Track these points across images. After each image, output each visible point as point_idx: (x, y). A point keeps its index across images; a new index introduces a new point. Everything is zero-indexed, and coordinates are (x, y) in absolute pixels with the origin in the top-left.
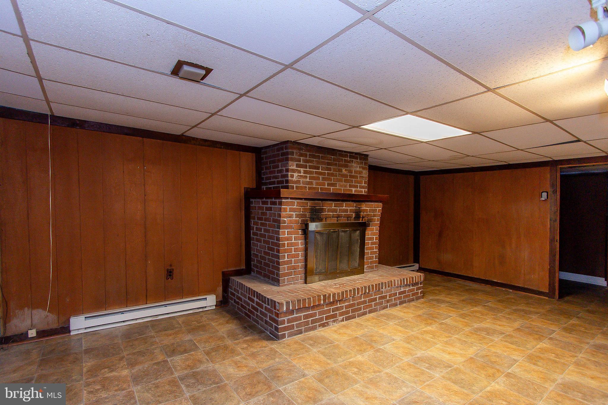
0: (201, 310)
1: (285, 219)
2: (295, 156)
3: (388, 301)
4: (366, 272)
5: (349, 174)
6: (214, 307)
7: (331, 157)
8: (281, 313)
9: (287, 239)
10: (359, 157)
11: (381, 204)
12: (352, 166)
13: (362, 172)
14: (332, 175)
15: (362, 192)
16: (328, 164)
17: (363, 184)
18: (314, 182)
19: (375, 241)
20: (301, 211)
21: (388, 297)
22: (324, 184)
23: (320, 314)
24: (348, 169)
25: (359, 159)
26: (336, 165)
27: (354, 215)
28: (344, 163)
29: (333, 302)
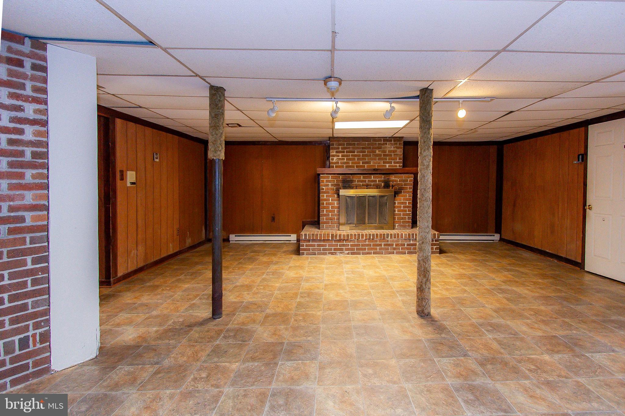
0: (288, 242)
1: (324, 187)
2: (335, 146)
4: (397, 229)
5: (382, 154)
6: (294, 241)
7: (366, 143)
8: (302, 240)
9: (326, 200)
10: (393, 140)
11: (413, 175)
12: (386, 148)
13: (397, 151)
14: (366, 155)
15: (396, 166)
16: (363, 148)
17: (398, 160)
18: (350, 162)
19: (407, 205)
20: (335, 182)
21: (394, 246)
22: (359, 163)
23: (329, 245)
24: (382, 150)
25: (393, 141)
26: (370, 148)
27: (383, 184)
28: (377, 146)
29: (340, 240)
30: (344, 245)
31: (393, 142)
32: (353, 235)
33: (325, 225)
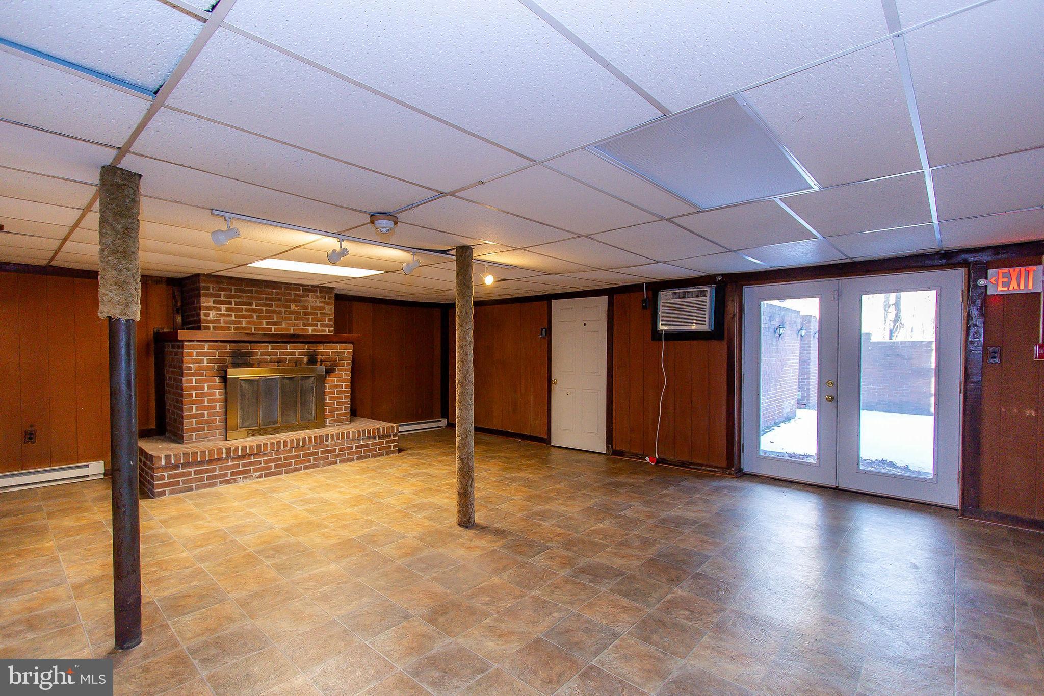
0: (80, 480)
1: (191, 365)
2: (211, 291)
3: (337, 456)
4: (329, 426)
5: (302, 311)
6: (102, 476)
7: (273, 292)
8: (158, 468)
9: (196, 388)
10: (318, 290)
11: (352, 345)
12: (307, 301)
13: (324, 308)
14: (274, 312)
15: (325, 331)
16: (267, 299)
17: (327, 322)
18: (244, 321)
19: (344, 389)
20: (217, 355)
21: (337, 451)
22: (261, 323)
23: (221, 469)
24: (301, 304)
25: (318, 292)
26: (280, 300)
27: (306, 359)
28: (293, 297)
29: (243, 457)
30: (251, 464)
31: (318, 294)
32: (269, 444)
33: (194, 434)
